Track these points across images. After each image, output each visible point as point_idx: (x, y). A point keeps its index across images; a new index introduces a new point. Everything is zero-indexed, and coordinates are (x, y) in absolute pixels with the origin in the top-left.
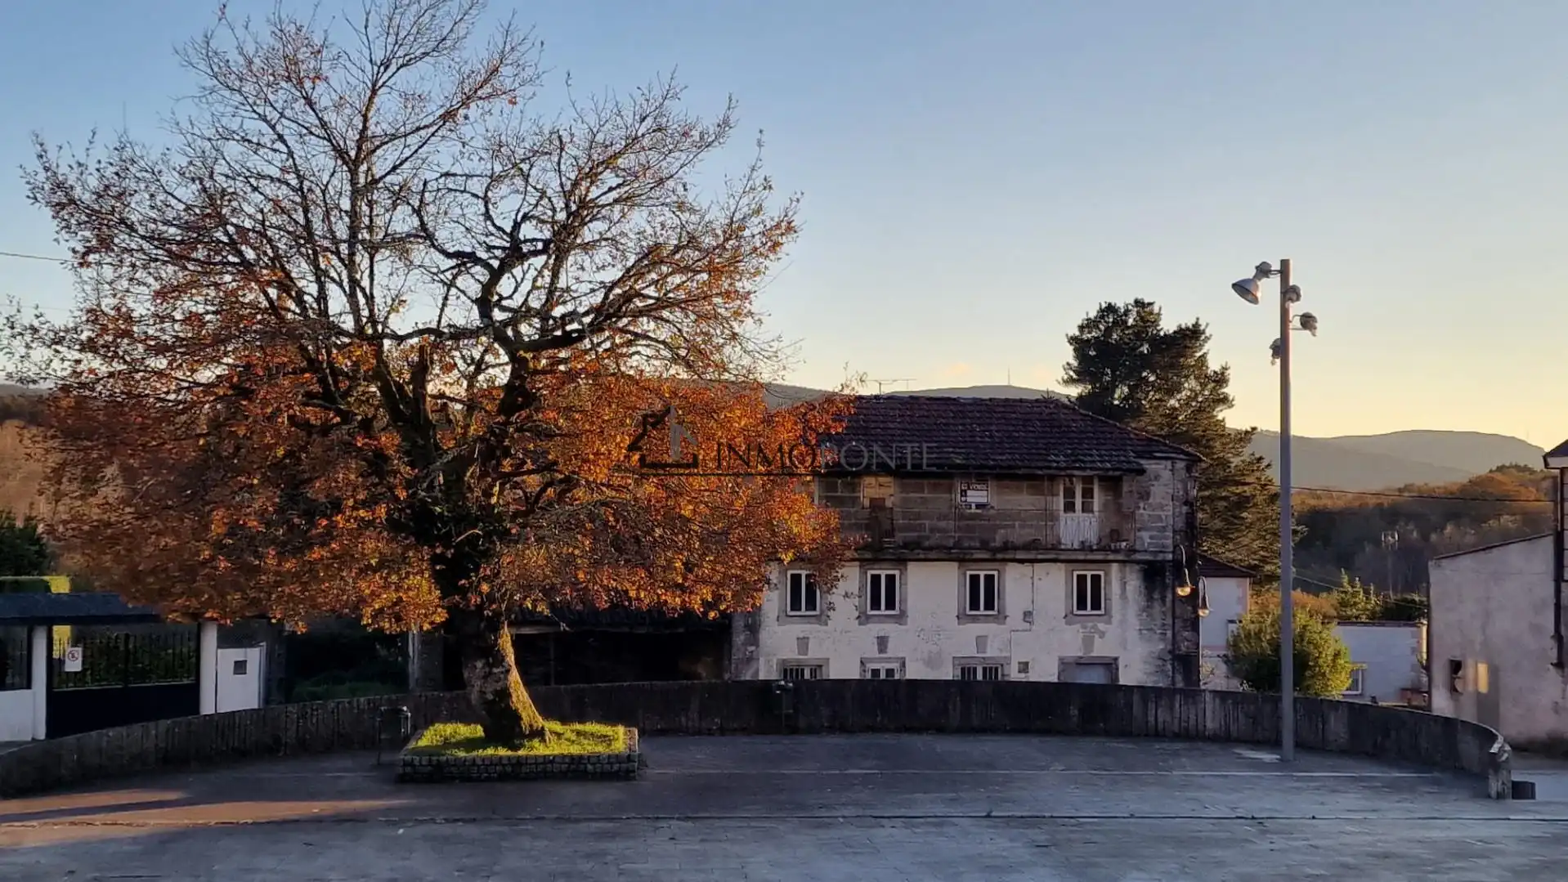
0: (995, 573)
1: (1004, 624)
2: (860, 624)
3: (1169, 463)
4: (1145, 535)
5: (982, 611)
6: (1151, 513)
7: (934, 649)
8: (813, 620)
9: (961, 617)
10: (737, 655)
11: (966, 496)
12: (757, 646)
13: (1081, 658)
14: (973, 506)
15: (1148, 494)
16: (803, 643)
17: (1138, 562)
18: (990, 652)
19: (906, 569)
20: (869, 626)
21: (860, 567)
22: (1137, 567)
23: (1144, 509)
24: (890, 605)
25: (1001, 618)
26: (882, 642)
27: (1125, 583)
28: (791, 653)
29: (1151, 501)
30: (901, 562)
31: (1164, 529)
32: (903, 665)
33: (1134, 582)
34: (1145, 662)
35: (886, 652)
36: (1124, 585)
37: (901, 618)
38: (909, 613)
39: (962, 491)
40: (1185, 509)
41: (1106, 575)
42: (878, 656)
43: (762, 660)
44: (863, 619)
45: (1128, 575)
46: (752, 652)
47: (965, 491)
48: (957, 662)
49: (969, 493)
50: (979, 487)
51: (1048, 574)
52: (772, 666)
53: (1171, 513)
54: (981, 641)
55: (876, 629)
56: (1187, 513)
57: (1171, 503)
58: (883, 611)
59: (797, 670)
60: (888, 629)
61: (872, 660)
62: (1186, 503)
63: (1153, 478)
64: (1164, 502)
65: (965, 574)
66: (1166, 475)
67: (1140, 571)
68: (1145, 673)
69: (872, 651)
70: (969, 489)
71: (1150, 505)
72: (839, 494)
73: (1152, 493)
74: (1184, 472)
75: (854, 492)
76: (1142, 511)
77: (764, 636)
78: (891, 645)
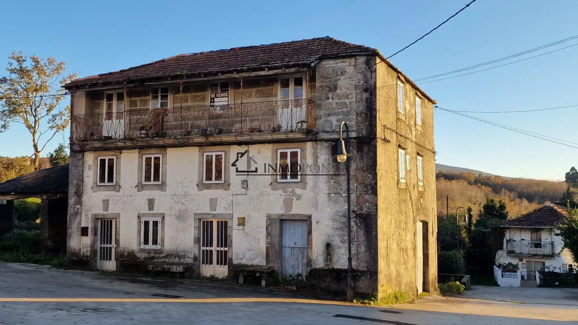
0: (223, 154)
1: (229, 190)
2: (139, 191)
3: (353, 60)
4: (333, 119)
5: (214, 181)
6: (338, 101)
7: (183, 208)
8: (111, 188)
9: (201, 186)
10: (70, 211)
11: (214, 102)
12: (81, 205)
13: (283, 215)
14: (218, 108)
15: (336, 88)
16: (106, 203)
17: (327, 141)
18: (220, 210)
19: (166, 154)
20: (144, 192)
21: (139, 153)
22: (326, 144)
23: (332, 99)
24: (157, 178)
25: (226, 186)
26: (151, 203)
27: (317, 157)
28: (99, 211)
29: (338, 91)
30: (164, 147)
31: (348, 113)
32: (163, 218)
33: (324, 156)
34: (334, 220)
35: (153, 210)
36: (316, 158)
37: (162, 187)
38: (168, 182)
39: (211, 98)
40: (365, 95)
41: (302, 151)
42: (148, 212)
43: (83, 214)
44: (140, 187)
45: (319, 150)
46: (78, 209)
47: (213, 99)
48: (197, 217)
49: (216, 100)
50: (222, 95)
51: (259, 152)
52: (88, 218)
53: (354, 100)
54: (213, 203)
55: (147, 194)
56: (367, 98)
57: (354, 92)
58: (152, 182)
59: (108, 221)
60: (155, 194)
61: (144, 215)
62: (366, 90)
63: (339, 73)
64: (348, 92)
65: (203, 155)
66: (350, 70)
67: (328, 147)
68: (333, 228)
69: (145, 210)
70: (216, 97)
71: (338, 96)
72: (138, 108)
73: (339, 85)
74: (364, 66)
75: (146, 106)
76: (330, 100)
77: (85, 198)
78: (156, 203)
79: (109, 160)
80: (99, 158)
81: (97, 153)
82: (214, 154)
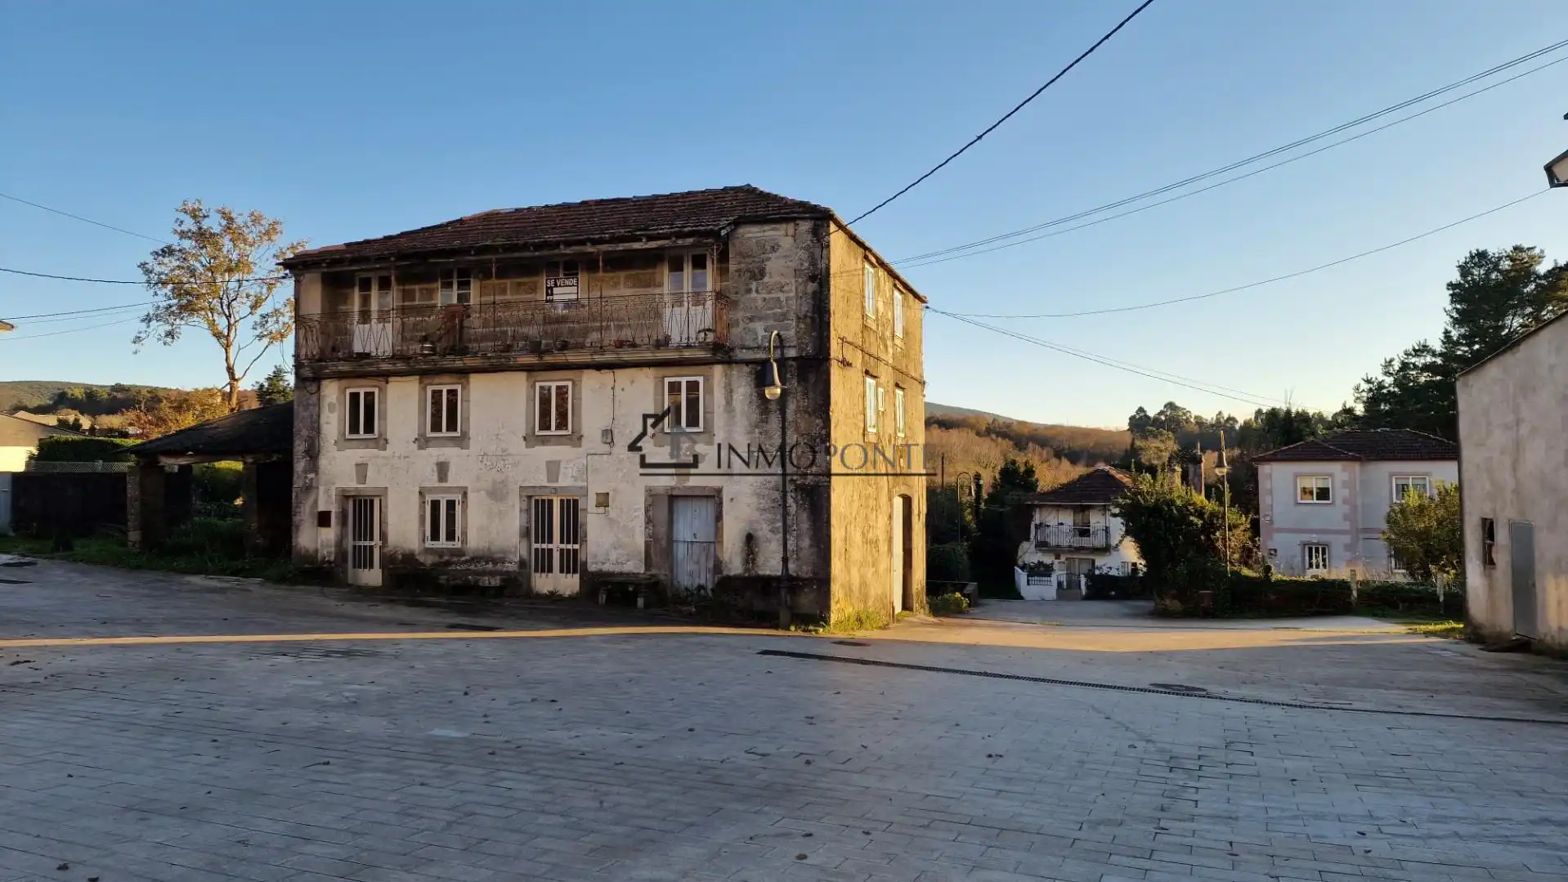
0: (570, 384)
1: (580, 446)
2: (420, 448)
3: (791, 227)
4: (759, 327)
5: (553, 431)
6: (767, 296)
7: (499, 477)
8: (371, 444)
9: (530, 439)
10: (298, 483)
11: (552, 294)
12: (317, 473)
13: (673, 488)
14: (561, 305)
15: (762, 273)
16: (362, 469)
17: (747, 363)
18: (565, 481)
19: (468, 382)
20: (430, 450)
21: (420, 383)
22: (746, 369)
23: (757, 291)
24: (452, 426)
25: (576, 439)
26: (442, 469)
27: (731, 391)
28: (352, 484)
29: (766, 279)
30: (464, 373)
31: (784, 316)
32: (465, 495)
33: (743, 389)
34: (758, 495)
35: (446, 481)
36: (729, 393)
37: (462, 441)
38: (472, 433)
39: (547, 288)
40: (812, 287)
41: (706, 380)
42: (437, 484)
43: (322, 489)
44: (423, 442)
45: (734, 378)
46: (312, 479)
47: (551, 288)
48: (524, 494)
49: (556, 290)
50: (567, 282)
51: (632, 382)
52: (330, 496)
53: (792, 294)
54: (553, 468)
55: (435, 454)
56: (814, 293)
57: (793, 281)
58: (444, 433)
59: (366, 501)
60: (450, 453)
61: (431, 490)
62: (813, 278)
63: (768, 248)
64: (783, 281)
65: (534, 386)
66: (786, 243)
67: (750, 373)
68: (758, 509)
69: (433, 482)
70: (556, 286)
71: (766, 286)
72: (417, 303)
73: (767, 268)
74: (810, 237)
75: (432, 299)
76: (754, 295)
77: (323, 462)
78: (452, 470)
79: (366, 394)
80: (348, 391)
81: (344, 382)
82: (554, 385)
